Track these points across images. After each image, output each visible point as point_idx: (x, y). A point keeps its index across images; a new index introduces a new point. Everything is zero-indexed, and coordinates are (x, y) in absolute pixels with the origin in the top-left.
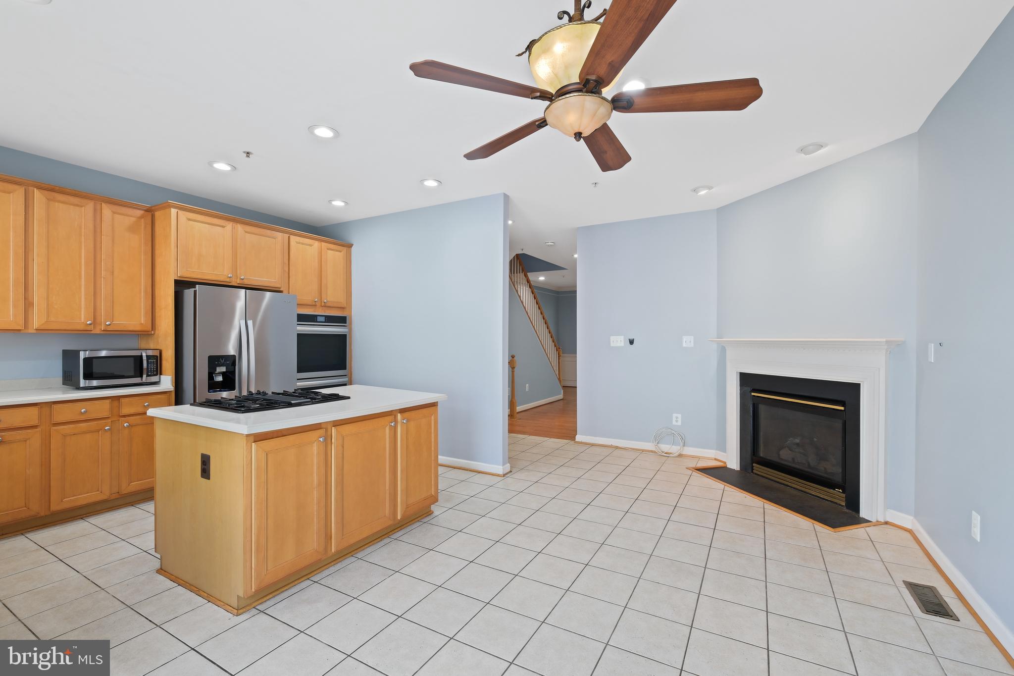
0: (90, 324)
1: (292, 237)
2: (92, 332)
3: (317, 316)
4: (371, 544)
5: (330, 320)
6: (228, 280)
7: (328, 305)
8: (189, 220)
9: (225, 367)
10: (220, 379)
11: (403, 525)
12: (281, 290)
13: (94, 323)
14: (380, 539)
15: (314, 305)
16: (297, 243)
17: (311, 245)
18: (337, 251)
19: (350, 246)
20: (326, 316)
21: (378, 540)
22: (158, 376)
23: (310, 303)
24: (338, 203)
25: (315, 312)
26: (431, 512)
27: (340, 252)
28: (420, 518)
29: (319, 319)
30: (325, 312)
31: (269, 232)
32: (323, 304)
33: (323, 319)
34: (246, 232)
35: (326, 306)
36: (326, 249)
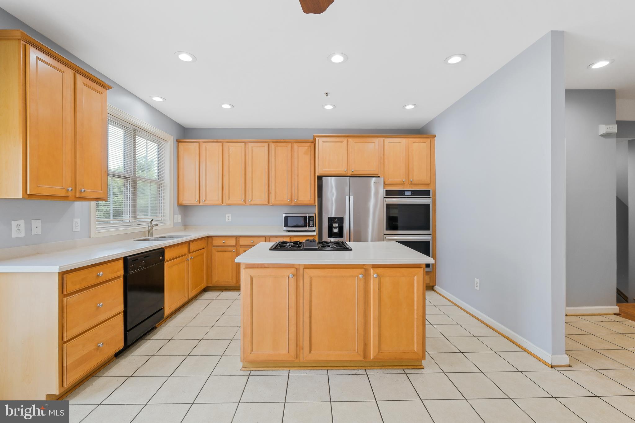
0: (289, 201)
1: (385, 139)
2: (291, 205)
3: (404, 191)
4: (347, 368)
5: (415, 193)
6: (345, 173)
7: (413, 183)
8: (324, 142)
9: (338, 224)
10: (336, 230)
11: (385, 366)
12: (379, 175)
13: (291, 200)
14: (357, 368)
15: (403, 184)
16: (389, 142)
17: (400, 142)
18: (421, 142)
19: (434, 137)
20: (411, 191)
21: (355, 368)
22: (314, 227)
23: (400, 183)
24: (410, 107)
25: (404, 188)
26: (421, 367)
27: (425, 142)
28: (405, 367)
29: (406, 193)
30: (412, 188)
31: (369, 140)
32: (410, 183)
33: (409, 193)
34: (356, 143)
35: (411, 184)
36: (412, 143)
